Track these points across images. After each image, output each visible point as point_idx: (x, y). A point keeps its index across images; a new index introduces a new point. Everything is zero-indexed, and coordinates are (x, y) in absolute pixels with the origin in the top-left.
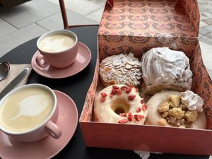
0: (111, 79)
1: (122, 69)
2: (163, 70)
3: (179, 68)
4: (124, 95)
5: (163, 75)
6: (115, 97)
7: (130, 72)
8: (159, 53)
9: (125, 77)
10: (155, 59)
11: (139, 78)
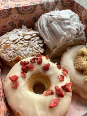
0: (14, 56)
1: (21, 42)
2: (63, 29)
3: (75, 23)
4: (37, 68)
5: (65, 33)
6: (28, 74)
7: (31, 42)
8: (51, 16)
9: (28, 48)
10: (51, 22)
11: (42, 45)
